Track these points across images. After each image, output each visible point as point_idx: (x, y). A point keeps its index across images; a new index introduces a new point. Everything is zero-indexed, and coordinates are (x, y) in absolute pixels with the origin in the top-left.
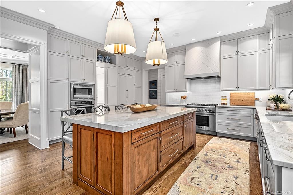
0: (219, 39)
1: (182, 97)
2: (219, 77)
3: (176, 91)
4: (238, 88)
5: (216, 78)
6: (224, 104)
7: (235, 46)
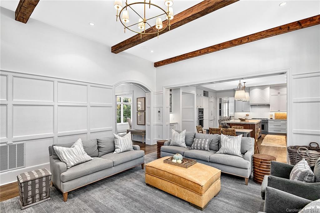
0: (269, 86)
1: (246, 115)
2: (269, 105)
3: (243, 111)
4: (279, 111)
5: (268, 106)
6: (271, 118)
7: (278, 90)
